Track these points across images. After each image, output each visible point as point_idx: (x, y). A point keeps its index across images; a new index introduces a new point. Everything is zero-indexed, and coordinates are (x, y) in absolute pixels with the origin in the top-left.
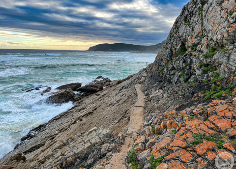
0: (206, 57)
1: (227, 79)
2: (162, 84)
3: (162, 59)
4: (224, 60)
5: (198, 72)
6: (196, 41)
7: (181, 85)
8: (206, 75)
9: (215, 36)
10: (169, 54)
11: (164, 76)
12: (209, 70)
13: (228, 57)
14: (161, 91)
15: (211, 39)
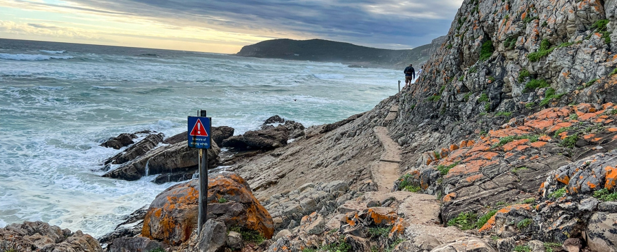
0: (533, 60)
1: (569, 96)
2: (437, 121)
3: (438, 72)
4: (566, 62)
5: (517, 90)
6: (515, 29)
7: (481, 117)
8: (531, 94)
9: (552, 19)
10: (455, 59)
11: (442, 107)
12: (539, 85)
13: (573, 56)
14: (436, 134)
15: (545, 24)
